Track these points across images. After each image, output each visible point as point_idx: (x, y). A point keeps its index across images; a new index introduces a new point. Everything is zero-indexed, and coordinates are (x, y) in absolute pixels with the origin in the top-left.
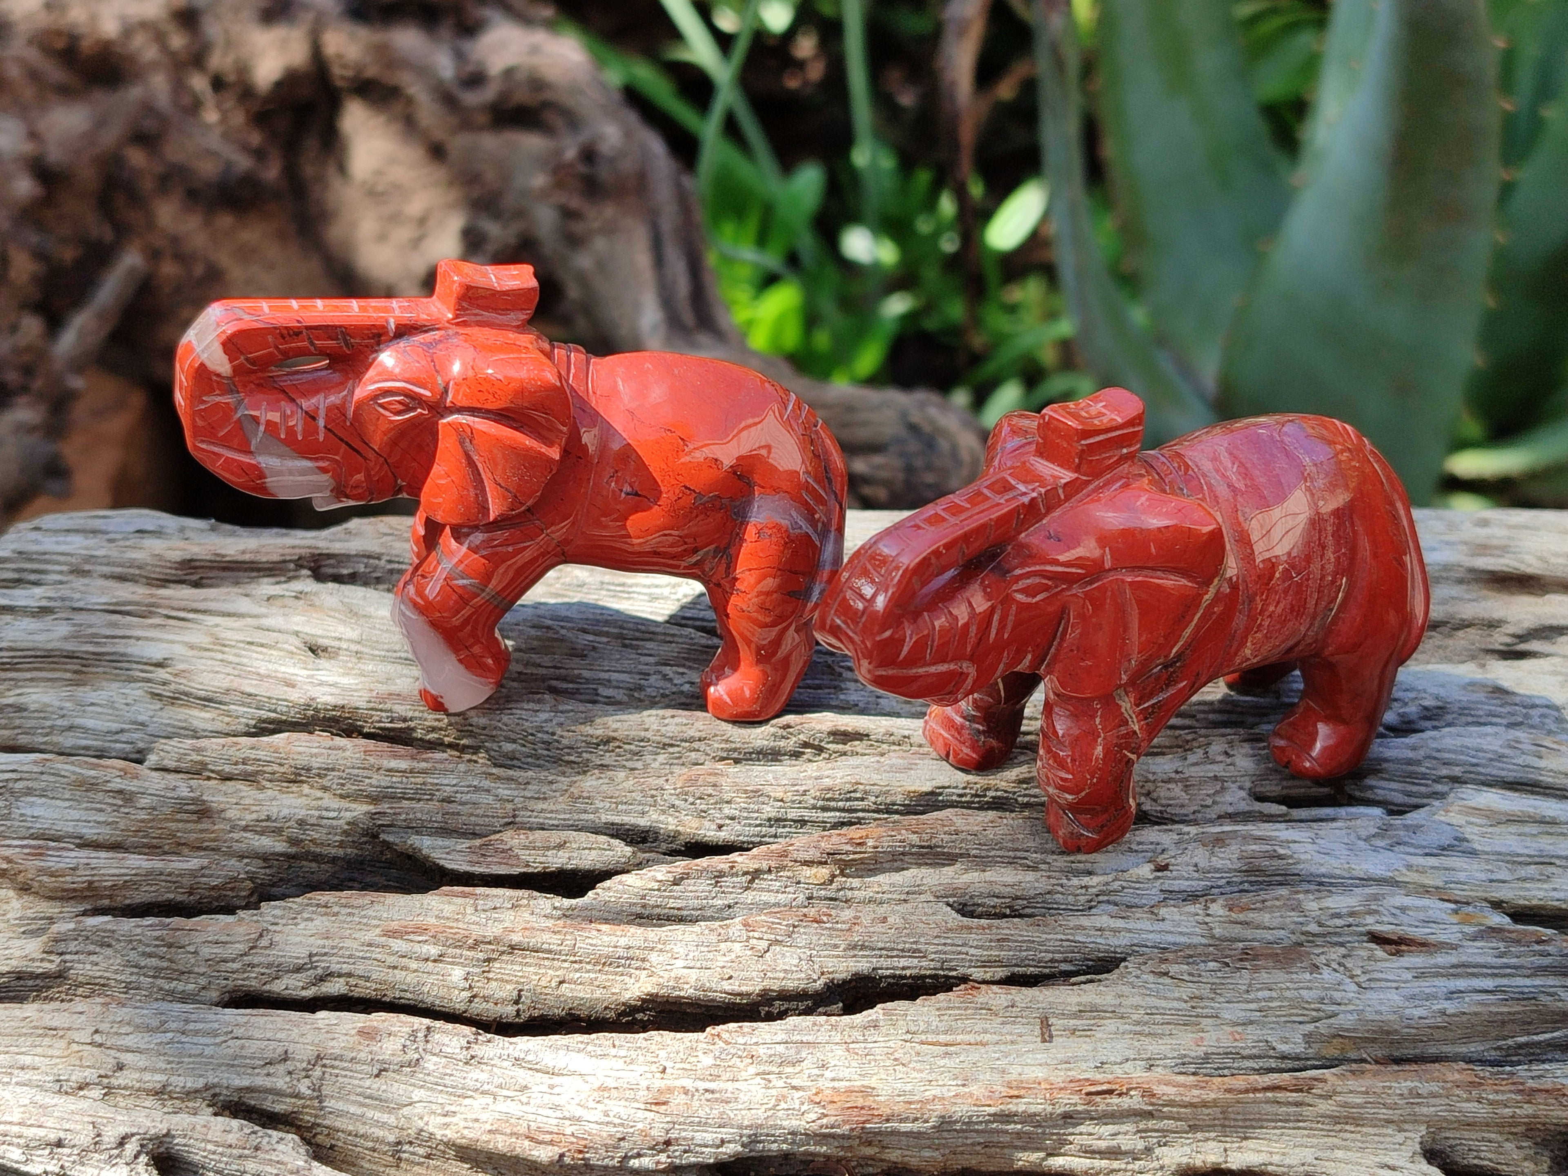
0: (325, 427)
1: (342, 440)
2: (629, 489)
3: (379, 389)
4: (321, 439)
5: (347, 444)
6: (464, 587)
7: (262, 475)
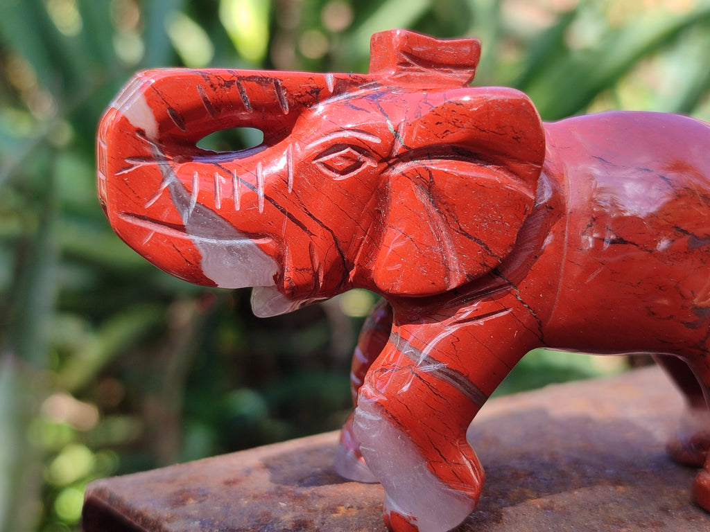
0: (266, 197)
1: (283, 211)
2: (612, 237)
3: (323, 145)
4: (261, 210)
5: (290, 216)
6: (432, 374)
7: (197, 257)
